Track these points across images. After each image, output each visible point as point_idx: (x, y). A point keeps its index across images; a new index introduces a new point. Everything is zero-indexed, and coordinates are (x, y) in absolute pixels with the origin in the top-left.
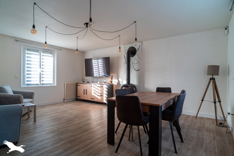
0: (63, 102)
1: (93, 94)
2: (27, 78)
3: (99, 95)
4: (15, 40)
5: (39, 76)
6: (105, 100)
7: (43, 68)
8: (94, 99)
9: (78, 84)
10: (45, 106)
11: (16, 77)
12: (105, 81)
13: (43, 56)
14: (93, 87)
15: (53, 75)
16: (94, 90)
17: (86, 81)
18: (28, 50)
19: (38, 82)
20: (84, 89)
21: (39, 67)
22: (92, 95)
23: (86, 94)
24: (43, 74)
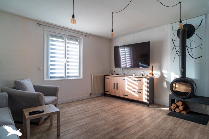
0: (89, 97)
1: (127, 90)
2: (51, 69)
3: (136, 91)
4: (38, 24)
5: (63, 67)
6: (145, 99)
7: (68, 58)
8: (128, 96)
9: (106, 77)
10: (71, 102)
11: (39, 69)
12: (142, 73)
13: (68, 43)
14: (126, 81)
15: (79, 66)
16: (128, 85)
17: (114, 73)
18: (52, 36)
19: (63, 75)
20: (114, 83)
21: (63, 56)
22: (125, 91)
23: (117, 89)
24: (68, 65)
